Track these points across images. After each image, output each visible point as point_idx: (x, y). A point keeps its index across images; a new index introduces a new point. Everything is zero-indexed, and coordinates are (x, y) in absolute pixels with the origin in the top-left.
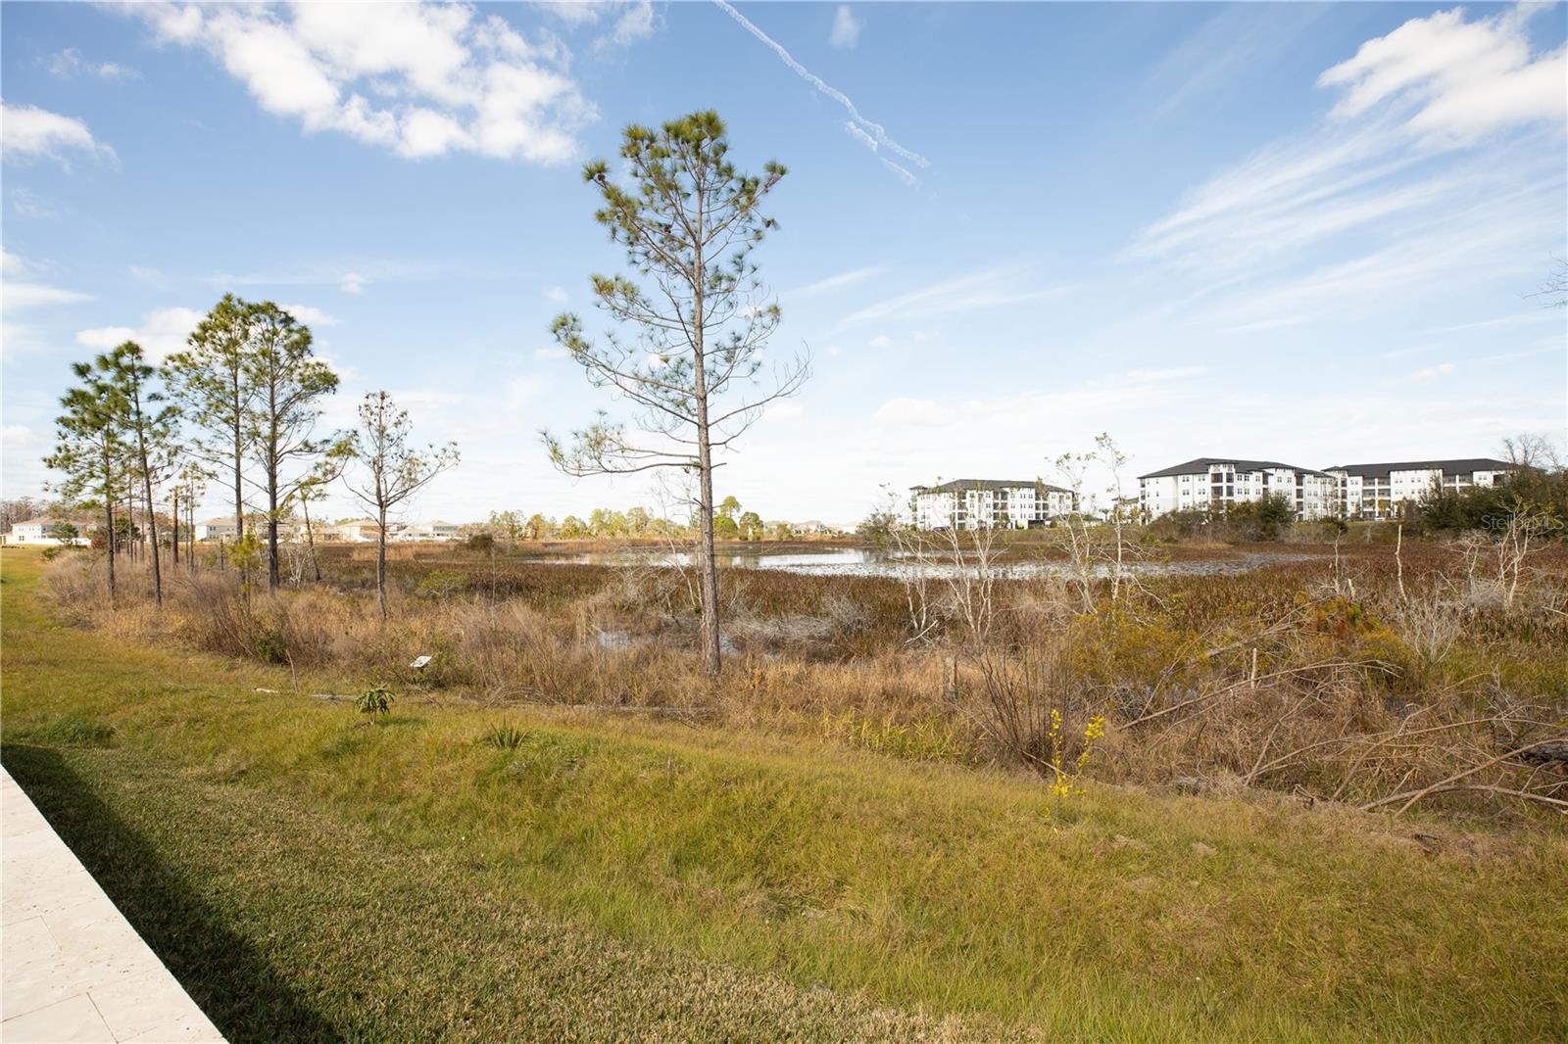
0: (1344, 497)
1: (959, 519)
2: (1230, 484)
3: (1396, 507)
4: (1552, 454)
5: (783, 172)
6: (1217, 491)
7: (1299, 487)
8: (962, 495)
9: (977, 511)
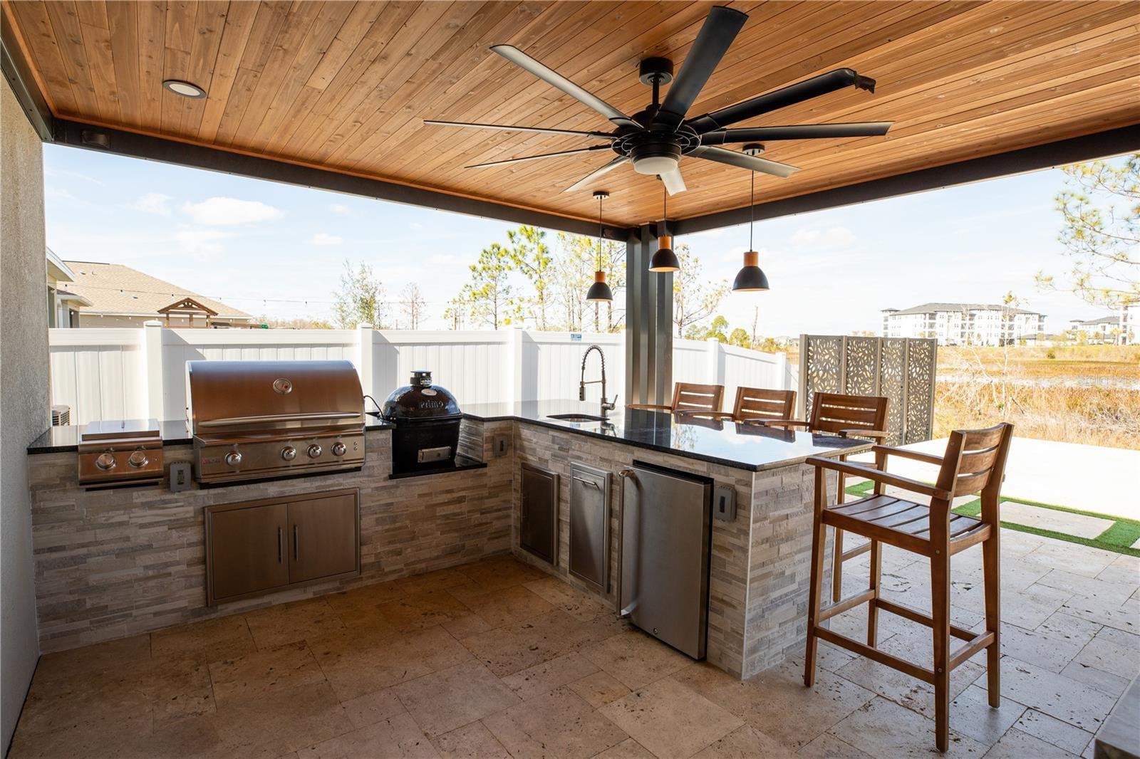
8: (932, 316)
9: (946, 330)
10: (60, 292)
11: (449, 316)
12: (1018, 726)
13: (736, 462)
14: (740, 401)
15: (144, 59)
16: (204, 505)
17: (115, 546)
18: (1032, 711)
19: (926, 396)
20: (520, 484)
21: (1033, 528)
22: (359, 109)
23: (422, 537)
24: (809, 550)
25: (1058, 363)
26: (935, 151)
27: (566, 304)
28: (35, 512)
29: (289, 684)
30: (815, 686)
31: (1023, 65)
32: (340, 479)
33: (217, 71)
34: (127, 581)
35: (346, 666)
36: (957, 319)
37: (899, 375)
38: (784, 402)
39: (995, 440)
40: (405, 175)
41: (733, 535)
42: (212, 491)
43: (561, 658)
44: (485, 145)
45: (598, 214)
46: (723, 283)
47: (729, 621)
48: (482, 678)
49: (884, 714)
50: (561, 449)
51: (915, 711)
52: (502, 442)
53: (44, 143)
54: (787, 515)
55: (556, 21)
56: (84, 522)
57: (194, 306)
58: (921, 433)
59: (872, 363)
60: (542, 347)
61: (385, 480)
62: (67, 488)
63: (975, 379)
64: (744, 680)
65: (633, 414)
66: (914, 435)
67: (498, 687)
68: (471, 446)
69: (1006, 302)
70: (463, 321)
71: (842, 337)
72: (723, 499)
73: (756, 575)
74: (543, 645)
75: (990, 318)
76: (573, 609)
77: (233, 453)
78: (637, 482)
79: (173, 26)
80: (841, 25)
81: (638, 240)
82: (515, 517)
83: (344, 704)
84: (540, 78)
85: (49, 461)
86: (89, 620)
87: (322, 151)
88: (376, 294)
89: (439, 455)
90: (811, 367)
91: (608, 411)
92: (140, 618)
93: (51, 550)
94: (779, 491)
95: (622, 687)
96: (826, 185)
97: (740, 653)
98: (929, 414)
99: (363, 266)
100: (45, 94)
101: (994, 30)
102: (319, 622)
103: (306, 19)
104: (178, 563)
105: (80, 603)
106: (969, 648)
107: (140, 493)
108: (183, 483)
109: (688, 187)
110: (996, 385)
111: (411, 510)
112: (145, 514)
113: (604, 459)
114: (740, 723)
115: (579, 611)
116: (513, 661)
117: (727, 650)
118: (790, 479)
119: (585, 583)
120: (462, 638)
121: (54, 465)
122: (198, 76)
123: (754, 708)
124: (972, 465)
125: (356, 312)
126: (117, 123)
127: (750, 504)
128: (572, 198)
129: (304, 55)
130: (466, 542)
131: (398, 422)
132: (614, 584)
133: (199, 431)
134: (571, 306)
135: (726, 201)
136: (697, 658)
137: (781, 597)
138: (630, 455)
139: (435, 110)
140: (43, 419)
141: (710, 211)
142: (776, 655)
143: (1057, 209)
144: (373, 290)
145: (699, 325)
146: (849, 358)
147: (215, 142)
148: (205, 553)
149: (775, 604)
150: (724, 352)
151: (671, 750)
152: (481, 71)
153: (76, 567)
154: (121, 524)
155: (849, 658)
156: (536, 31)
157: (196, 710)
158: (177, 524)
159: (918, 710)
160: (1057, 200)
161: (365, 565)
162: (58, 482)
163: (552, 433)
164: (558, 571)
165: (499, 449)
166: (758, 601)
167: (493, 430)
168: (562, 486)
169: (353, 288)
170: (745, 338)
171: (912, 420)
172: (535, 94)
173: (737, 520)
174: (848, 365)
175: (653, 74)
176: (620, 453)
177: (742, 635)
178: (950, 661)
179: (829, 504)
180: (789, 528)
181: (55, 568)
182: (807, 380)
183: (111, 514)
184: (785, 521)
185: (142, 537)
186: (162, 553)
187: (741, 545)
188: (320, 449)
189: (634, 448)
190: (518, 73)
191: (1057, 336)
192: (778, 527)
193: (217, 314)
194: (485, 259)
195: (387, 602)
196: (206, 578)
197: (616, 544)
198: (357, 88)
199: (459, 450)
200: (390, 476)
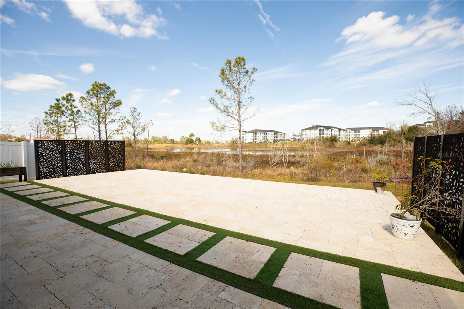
0: (350, 136)
1: (255, 140)
2: (323, 132)
3: (361, 138)
4: (396, 127)
5: (256, 70)
6: (320, 134)
7: (339, 133)
8: (256, 134)
9: (259, 138)
36: (262, 134)
75: (271, 134)
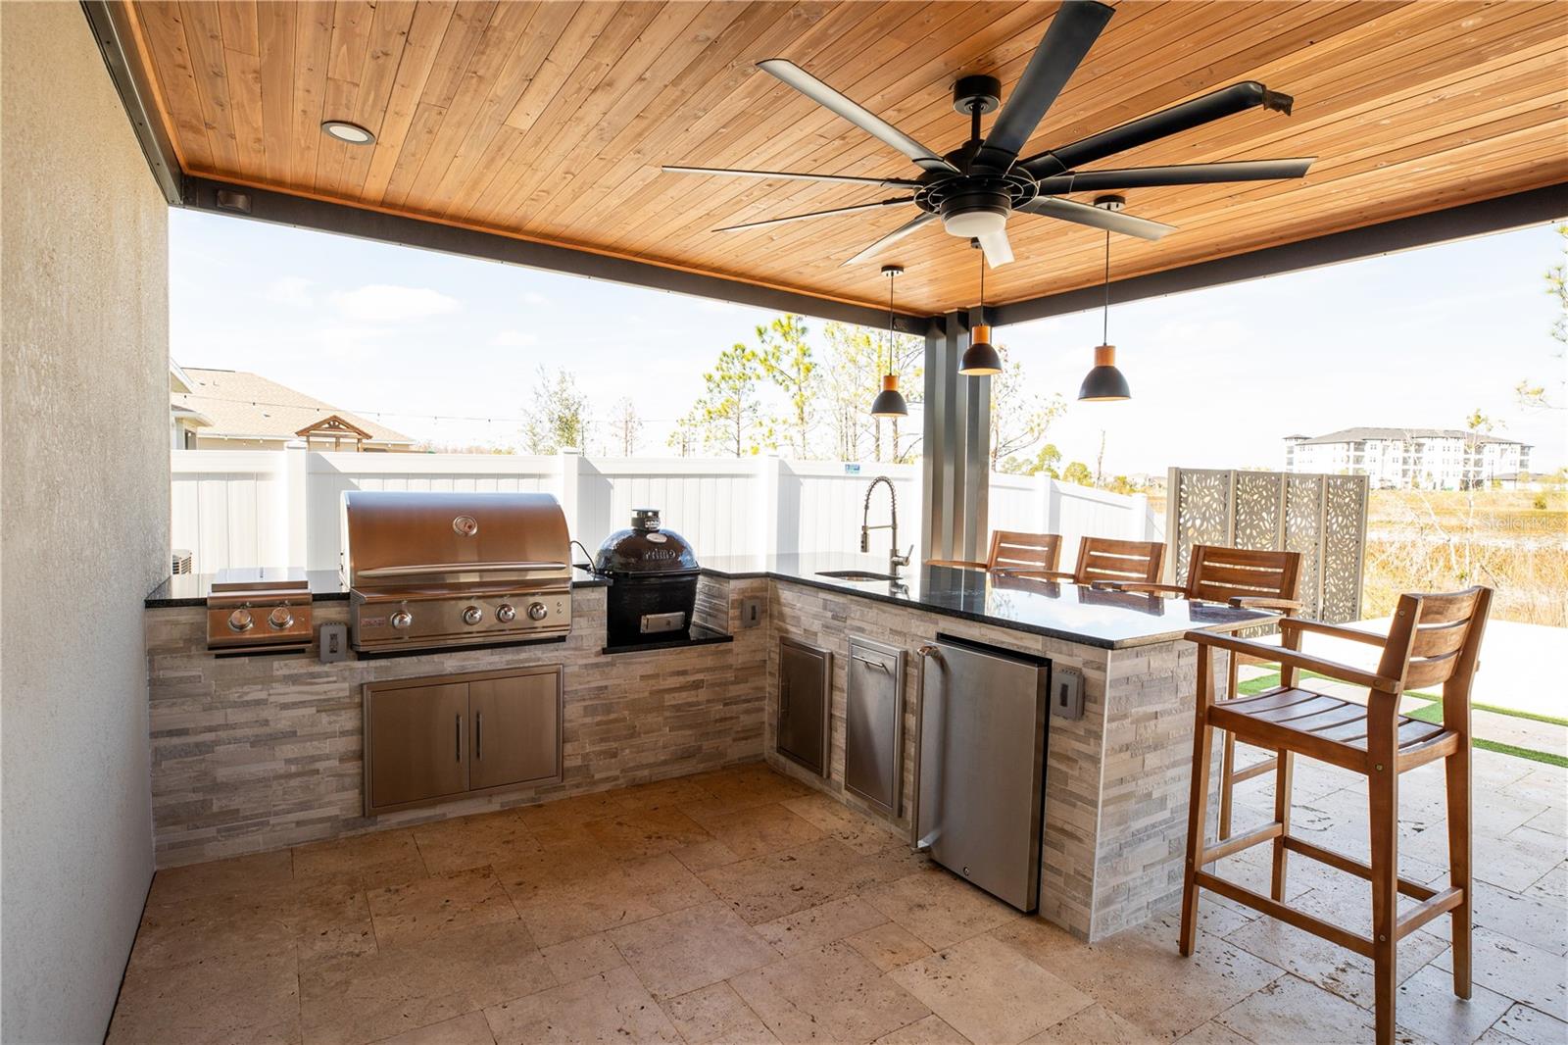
8: (1359, 446)
9: (1380, 465)
10: (175, 408)
11: (675, 442)
12: (1499, 1026)
13: (1084, 636)
14: (1085, 556)
15: (299, 94)
16: (363, 682)
17: (248, 732)
18: (1521, 1007)
19: (1352, 557)
20: (777, 667)
21: (1515, 748)
22: (572, 155)
23: (645, 733)
24: (1185, 764)
25: (1549, 516)
26: (1374, 202)
27: (837, 424)
28: (154, 683)
29: (472, 922)
30: (1195, 956)
31: (1510, 73)
32: (536, 652)
33: (391, 107)
34: (264, 778)
35: (546, 901)
36: (1397, 450)
37: (1312, 527)
38: (1149, 558)
39: (1466, 609)
40: (627, 245)
41: (1078, 738)
42: (373, 663)
43: (835, 903)
44: (737, 203)
45: (887, 297)
46: (1056, 398)
47: (1072, 859)
48: (729, 925)
49: (1296, 999)
50: (835, 617)
51: (1343, 997)
52: (754, 608)
53: (170, 208)
54: (1156, 713)
55: (842, 27)
56: (212, 698)
57: (341, 426)
58: (1344, 611)
59: (1273, 508)
60: (807, 482)
61: (597, 654)
62: (192, 653)
63: (1423, 537)
64: (1093, 943)
65: (933, 573)
66: (1334, 614)
67: (750, 938)
68: (712, 613)
69: (1472, 425)
70: (694, 450)
71: (1229, 471)
72: (1065, 688)
73: (1111, 796)
74: (809, 885)
75: (1446, 449)
76: (851, 838)
77: (401, 613)
78: (941, 662)
79: (339, 49)
80: (1242, 22)
81: (941, 334)
82: (770, 710)
83: (543, 951)
84: (822, 104)
85: (172, 618)
86: (215, 828)
87: (520, 213)
88: (580, 411)
89: (669, 623)
90: (1183, 514)
91: (900, 567)
92: (279, 828)
93: (171, 733)
94: (1145, 678)
95: (921, 946)
96: (1212, 254)
97: (1088, 905)
98: (1356, 583)
99: (562, 373)
100: (174, 144)
101: (1468, 23)
102: (508, 842)
103: (509, 35)
104: (328, 757)
105: (205, 804)
106: (1425, 909)
107: (282, 663)
108: (335, 652)
109: (1018, 257)
110: (1455, 547)
111: (632, 697)
112: (287, 690)
113: (896, 631)
114: (1088, 1001)
115: (858, 840)
116: (768, 904)
117: (1069, 900)
118: (1161, 663)
119: (866, 803)
120: (700, 871)
121: (176, 623)
122: (366, 116)
123: (1108, 983)
124: (1431, 644)
125: (553, 436)
126: (261, 180)
127: (1103, 695)
128: (852, 275)
129: (504, 84)
130: (704, 743)
131: (615, 576)
132: (909, 806)
133: (360, 584)
134: (844, 428)
135: (1067, 278)
136: (1025, 910)
137: (1146, 829)
138: (932, 626)
139: (673, 154)
140: (163, 565)
141: (1044, 292)
142: (1139, 909)
143: (1551, 291)
144: (576, 406)
145: (1020, 456)
146: (1239, 501)
147: (383, 204)
148: (363, 745)
149: (1138, 838)
150: (1059, 492)
151: (990, 1034)
152: (736, 101)
153: (201, 757)
154: (258, 703)
155: (1244, 919)
156: (815, 42)
157: (351, 950)
158: (327, 706)
159: (1347, 996)
160: (1549, 277)
161: (569, 769)
162: (182, 645)
163: (823, 595)
164: (829, 785)
165: (750, 617)
166: (1114, 832)
167: (743, 591)
168: (836, 670)
169: (549, 403)
170: (1086, 476)
171: (1330, 592)
172: (809, 130)
173: (1084, 717)
174: (1237, 511)
175: (973, 98)
176: (918, 623)
177: (1091, 880)
178: (1398, 925)
179: (1217, 699)
180: (1159, 730)
181: (175, 758)
182: (1179, 533)
183: (246, 689)
184: (1153, 722)
185: (284, 721)
186: (309, 743)
187: (1091, 753)
188: (513, 611)
189: (939, 616)
190: (790, 100)
191: (1550, 476)
192: (1142, 730)
193: (371, 437)
194: (725, 365)
195: (598, 819)
196: (363, 778)
197: (911, 749)
198: (570, 127)
199: (695, 618)
200: (603, 649)
